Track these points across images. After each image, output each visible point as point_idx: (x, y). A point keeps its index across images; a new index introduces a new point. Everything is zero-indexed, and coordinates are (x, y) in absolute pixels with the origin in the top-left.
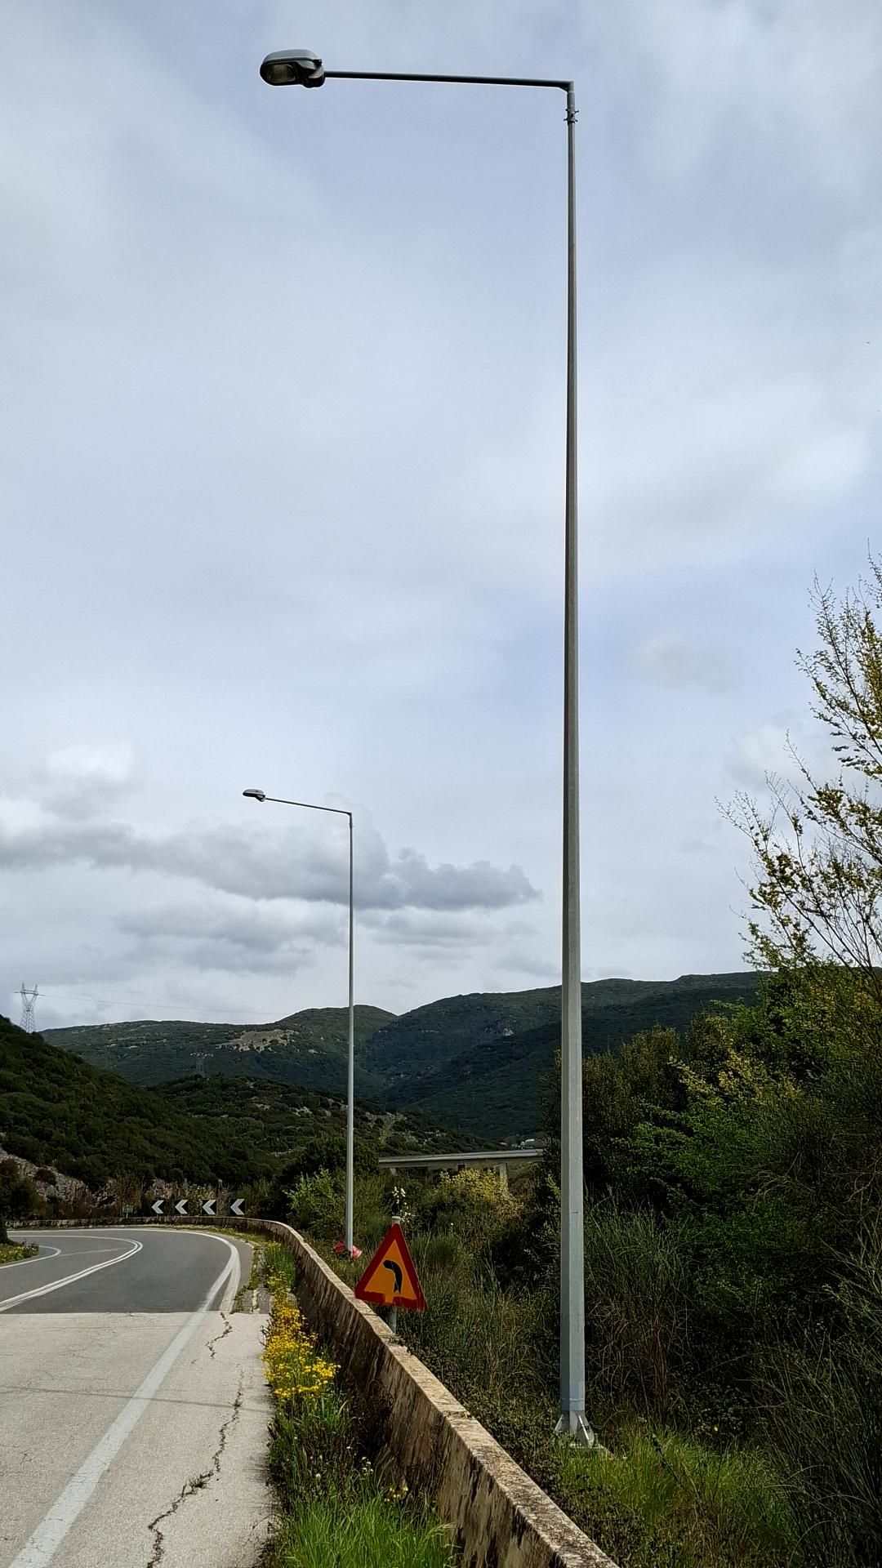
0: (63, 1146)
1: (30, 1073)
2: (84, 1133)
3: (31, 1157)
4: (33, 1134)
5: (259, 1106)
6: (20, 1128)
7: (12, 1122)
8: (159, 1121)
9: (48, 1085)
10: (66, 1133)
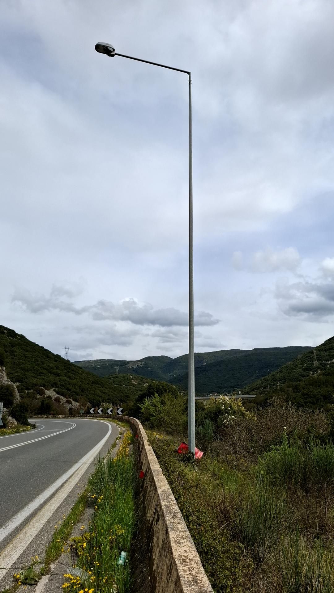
0: (74, 393)
1: (66, 371)
2: (81, 389)
3: (65, 396)
4: (66, 389)
5: (134, 383)
6: (61, 387)
7: (60, 385)
8: (104, 386)
9: (71, 375)
10: (76, 389)
